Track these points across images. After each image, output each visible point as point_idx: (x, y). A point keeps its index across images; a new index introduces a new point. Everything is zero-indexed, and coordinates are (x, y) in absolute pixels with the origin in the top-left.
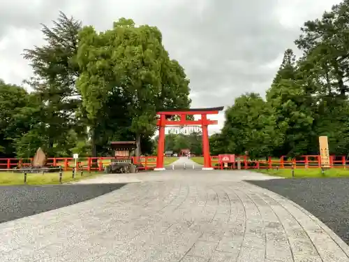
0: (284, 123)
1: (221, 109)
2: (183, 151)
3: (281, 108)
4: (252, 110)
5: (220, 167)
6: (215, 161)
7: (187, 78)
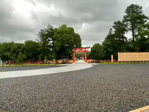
0: (105, 51)
1: (90, 47)
2: (81, 58)
3: (104, 48)
4: (97, 48)
5: (89, 63)
6: (88, 61)
7: (81, 38)
